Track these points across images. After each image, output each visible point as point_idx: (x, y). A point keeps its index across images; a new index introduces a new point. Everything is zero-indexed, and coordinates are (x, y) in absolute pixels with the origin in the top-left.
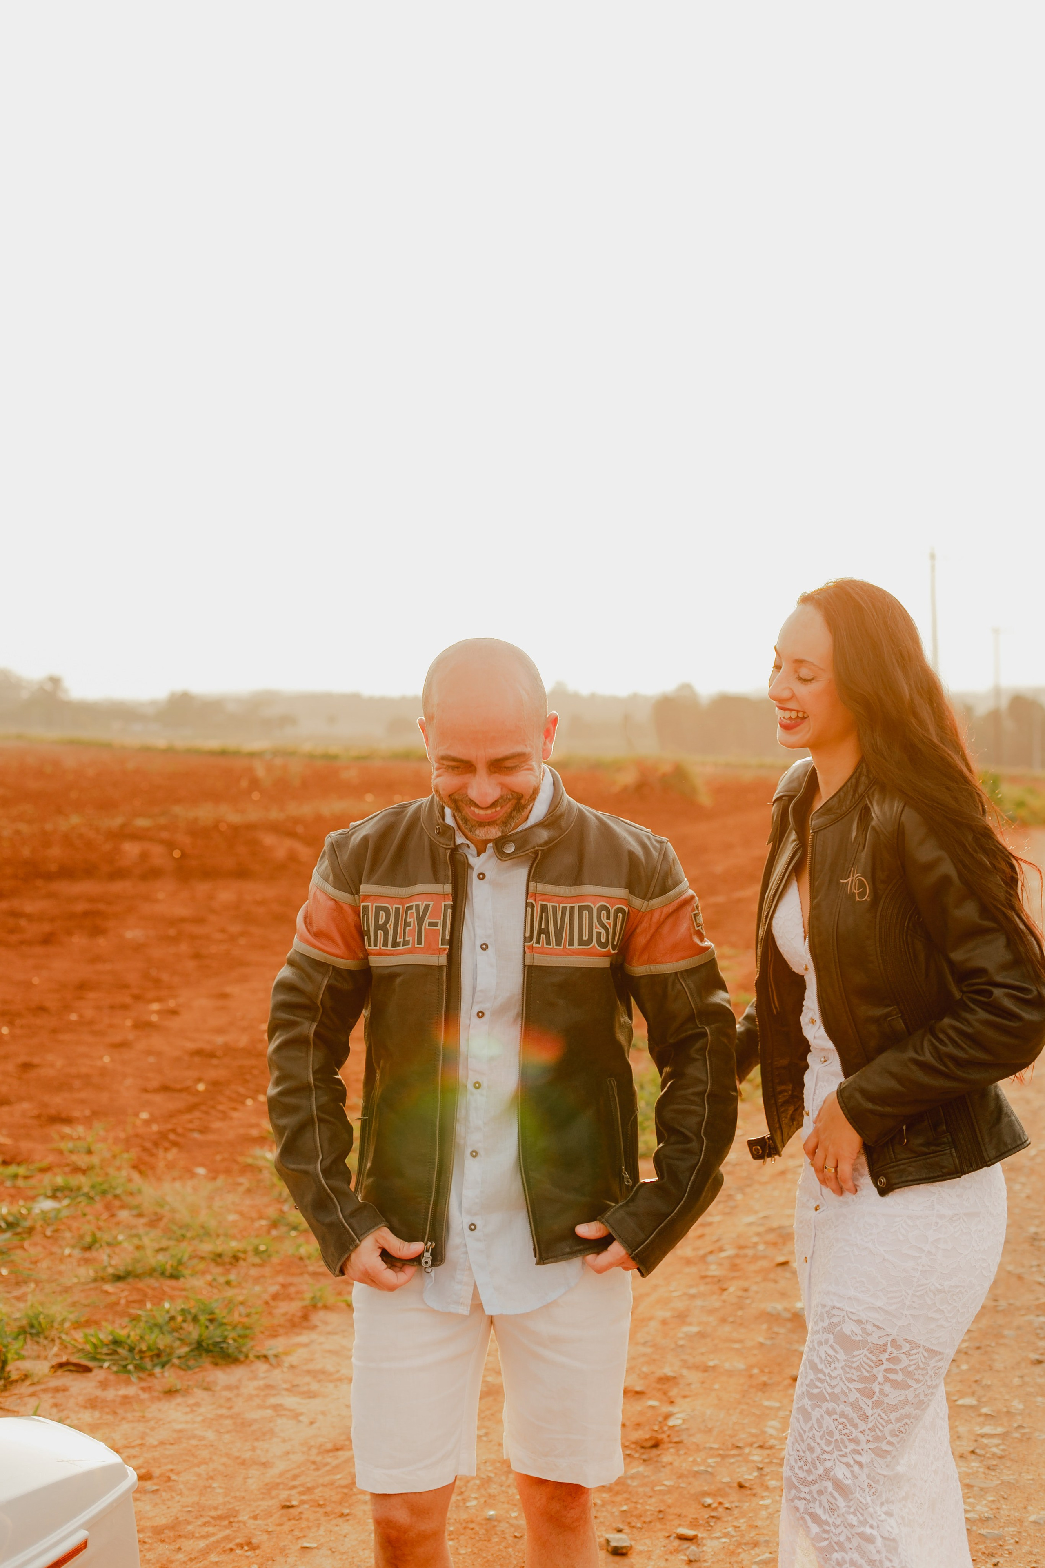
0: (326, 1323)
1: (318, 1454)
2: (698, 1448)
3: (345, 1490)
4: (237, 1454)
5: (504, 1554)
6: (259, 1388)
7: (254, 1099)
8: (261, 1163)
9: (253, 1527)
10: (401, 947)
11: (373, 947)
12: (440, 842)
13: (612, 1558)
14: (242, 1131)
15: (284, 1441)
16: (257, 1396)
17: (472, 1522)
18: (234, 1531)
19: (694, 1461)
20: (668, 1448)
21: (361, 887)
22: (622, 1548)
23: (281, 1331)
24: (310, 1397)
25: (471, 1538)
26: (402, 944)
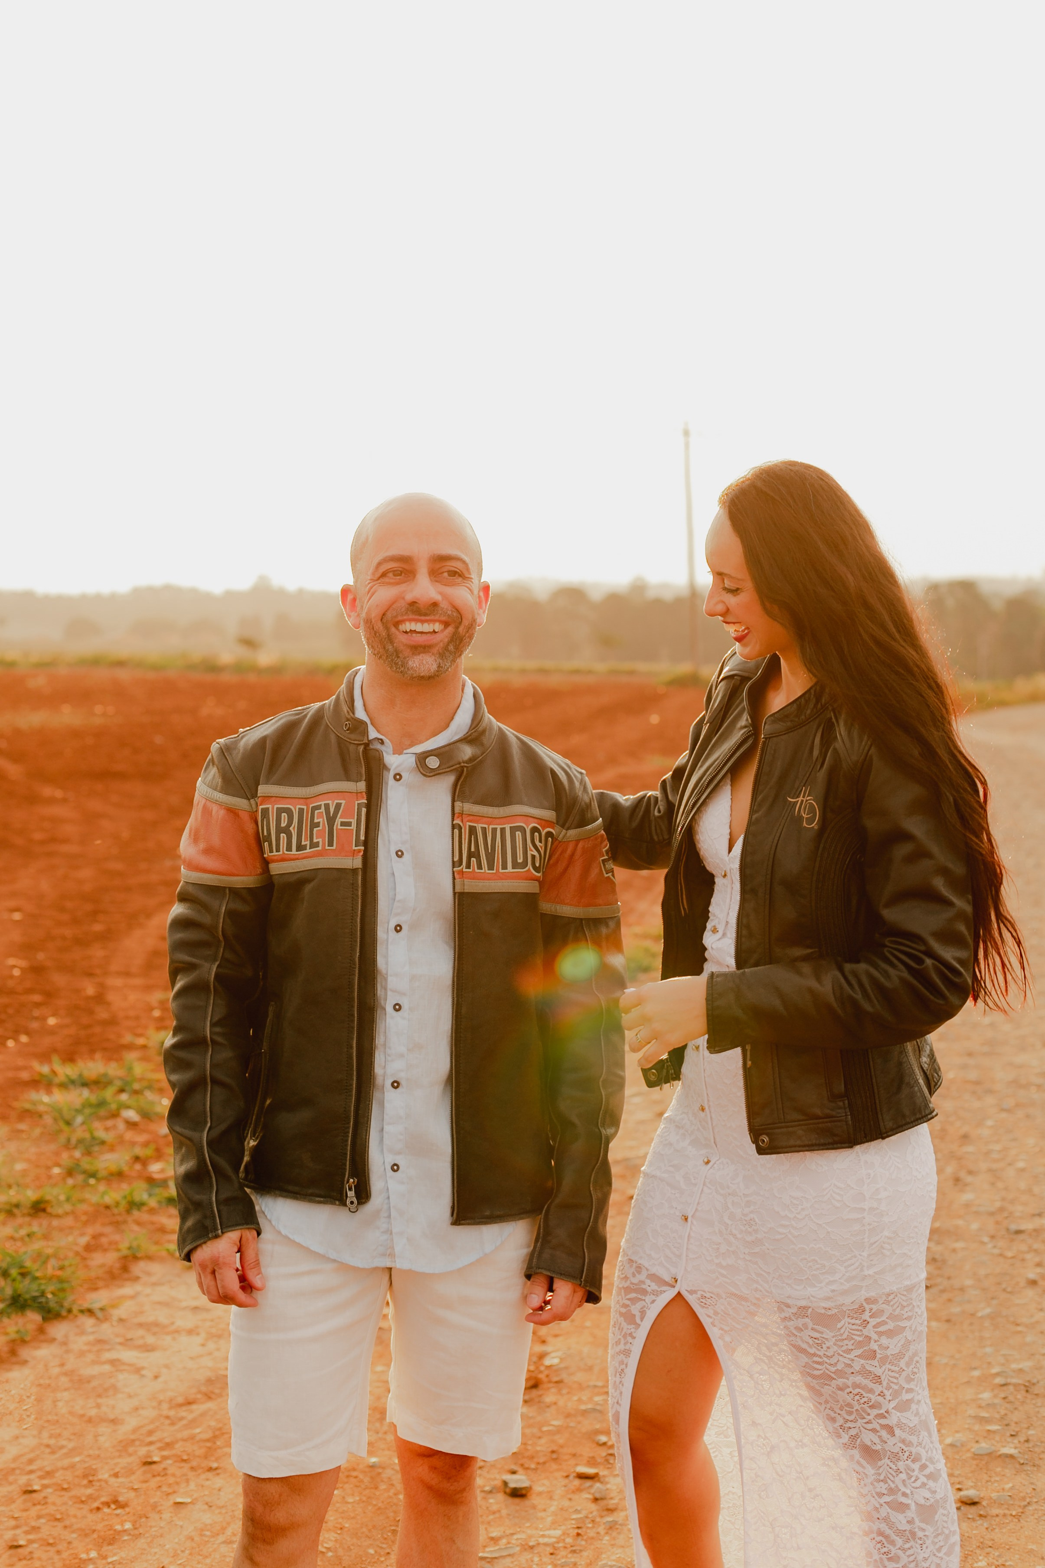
0: (149, 1274)
1: (171, 1408)
2: (581, 1387)
3: (208, 1444)
4: (81, 1412)
5: (395, 1501)
6: (88, 1343)
7: (16, 1040)
8: (41, 1108)
9: (116, 1485)
10: (308, 850)
11: (275, 853)
12: (350, 739)
13: (511, 1500)
14: (10, 1074)
15: (130, 1396)
16: (90, 1351)
17: (354, 1470)
18: (96, 1490)
19: (580, 1401)
20: (549, 1389)
21: (259, 789)
22: (521, 1489)
23: (100, 1284)
24: (148, 1351)
25: (356, 1486)
26: (308, 847)
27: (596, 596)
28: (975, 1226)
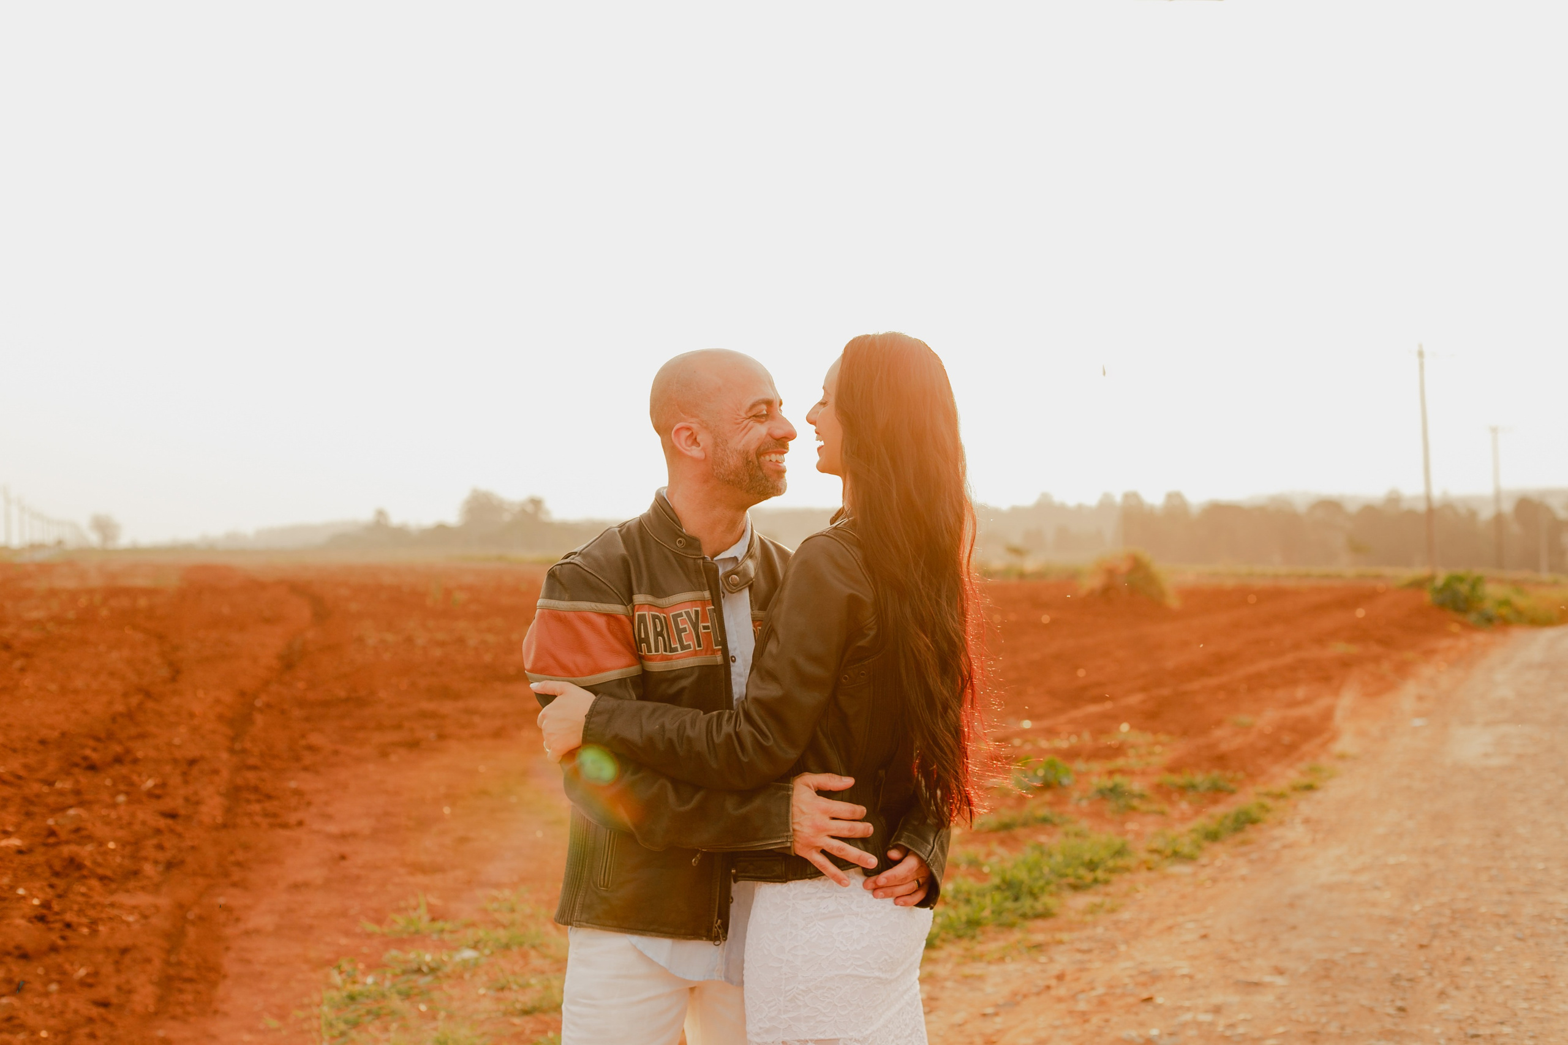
10: (680, 652)
12: (690, 554)
21: (633, 597)
26: (679, 649)
27: (1352, 508)
28: (1437, 1031)
